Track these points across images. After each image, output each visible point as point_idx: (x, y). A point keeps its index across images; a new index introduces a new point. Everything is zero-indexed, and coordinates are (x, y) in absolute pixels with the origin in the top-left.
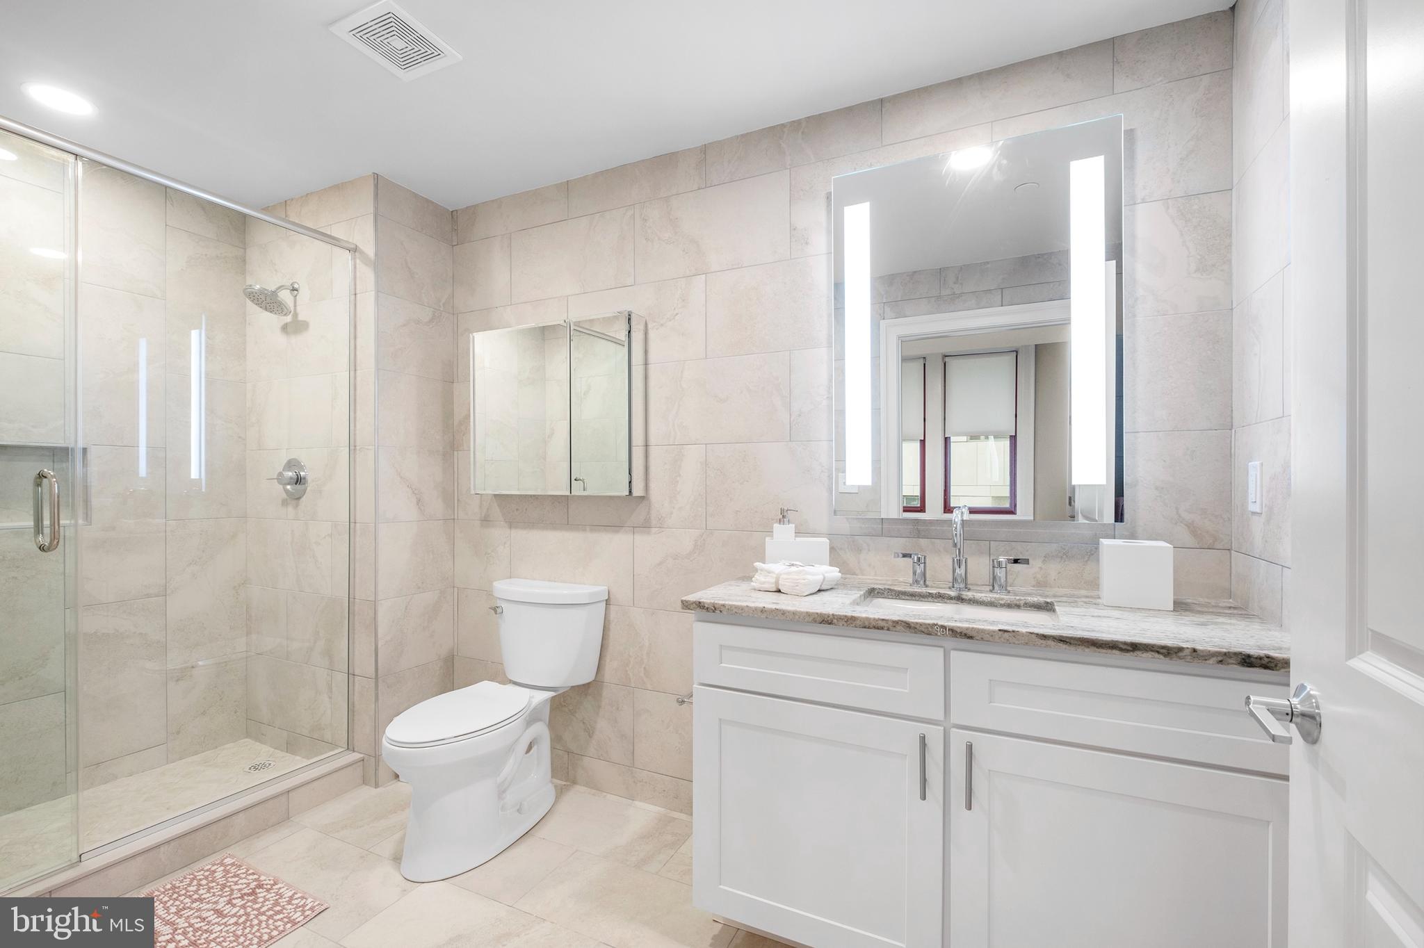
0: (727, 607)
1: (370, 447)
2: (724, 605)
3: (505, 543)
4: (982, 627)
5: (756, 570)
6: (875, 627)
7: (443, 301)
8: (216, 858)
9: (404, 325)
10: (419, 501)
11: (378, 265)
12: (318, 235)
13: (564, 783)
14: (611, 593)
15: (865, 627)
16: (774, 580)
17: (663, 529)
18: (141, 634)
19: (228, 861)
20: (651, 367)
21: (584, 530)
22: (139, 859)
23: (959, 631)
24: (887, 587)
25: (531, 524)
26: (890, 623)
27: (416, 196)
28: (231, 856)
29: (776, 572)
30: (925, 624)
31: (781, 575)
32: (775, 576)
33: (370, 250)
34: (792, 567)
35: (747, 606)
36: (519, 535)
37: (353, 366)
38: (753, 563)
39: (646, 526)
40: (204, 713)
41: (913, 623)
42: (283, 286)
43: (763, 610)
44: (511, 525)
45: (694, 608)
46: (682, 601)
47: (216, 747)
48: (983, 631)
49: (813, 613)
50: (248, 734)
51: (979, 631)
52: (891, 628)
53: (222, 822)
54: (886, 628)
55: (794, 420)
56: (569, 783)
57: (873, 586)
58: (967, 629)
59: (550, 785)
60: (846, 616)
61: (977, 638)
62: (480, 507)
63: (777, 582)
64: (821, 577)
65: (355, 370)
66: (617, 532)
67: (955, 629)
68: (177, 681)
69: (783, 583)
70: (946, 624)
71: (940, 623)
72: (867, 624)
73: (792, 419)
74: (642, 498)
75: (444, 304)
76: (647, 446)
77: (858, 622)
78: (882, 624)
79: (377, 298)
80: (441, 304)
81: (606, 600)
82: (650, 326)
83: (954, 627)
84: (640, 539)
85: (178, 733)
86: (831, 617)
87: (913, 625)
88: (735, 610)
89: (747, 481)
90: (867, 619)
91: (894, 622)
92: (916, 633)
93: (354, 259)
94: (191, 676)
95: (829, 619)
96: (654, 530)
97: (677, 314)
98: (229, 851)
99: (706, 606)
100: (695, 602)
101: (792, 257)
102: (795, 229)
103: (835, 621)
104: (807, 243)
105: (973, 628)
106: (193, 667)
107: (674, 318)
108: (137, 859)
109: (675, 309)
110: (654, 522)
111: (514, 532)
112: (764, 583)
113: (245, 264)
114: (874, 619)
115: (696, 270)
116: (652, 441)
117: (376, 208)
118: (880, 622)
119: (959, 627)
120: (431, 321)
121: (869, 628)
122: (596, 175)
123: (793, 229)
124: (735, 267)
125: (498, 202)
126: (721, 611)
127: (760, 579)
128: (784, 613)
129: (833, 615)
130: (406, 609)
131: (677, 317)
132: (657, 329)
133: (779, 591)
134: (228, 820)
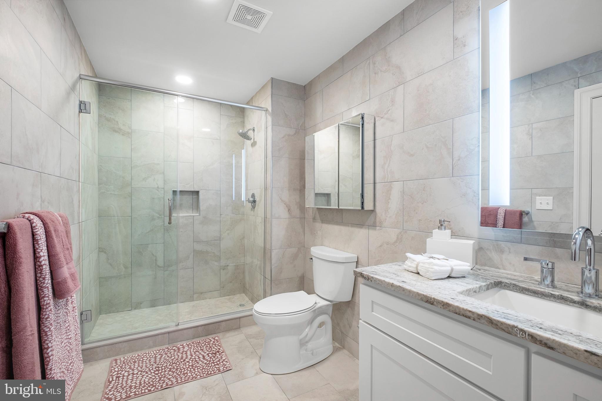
0: (374, 279)
1: (269, 188)
2: (372, 277)
3: (320, 230)
4: (565, 342)
5: (407, 258)
6: (463, 315)
7: (300, 125)
8: (213, 336)
9: (283, 137)
10: (289, 210)
11: (274, 114)
12: (258, 108)
13: (340, 346)
14: (359, 258)
15: (456, 313)
16: (415, 266)
17: (382, 228)
18: (213, 252)
19: (216, 338)
20: (377, 141)
21: (348, 226)
22: (193, 329)
23: (538, 338)
24: (513, 282)
25: (329, 222)
26: (475, 315)
27: (288, 83)
28: (218, 337)
29: (418, 261)
30: (505, 324)
31: (420, 263)
32: (416, 263)
33: (270, 109)
34: (431, 259)
35: (384, 281)
36: (325, 226)
37: (266, 157)
38: (405, 253)
39: (374, 226)
40: (231, 282)
41: (495, 320)
42: (250, 129)
43: (392, 285)
44: (323, 221)
45: (359, 276)
46: (354, 270)
47: (234, 295)
48: (565, 346)
49: (421, 294)
50: (244, 292)
51: (560, 344)
52: (476, 319)
53: (218, 323)
54: (472, 318)
55: (455, 163)
56: (341, 347)
57: (500, 280)
58: (548, 339)
59: (332, 345)
60: (442, 302)
61: (559, 351)
62: (313, 213)
63: (417, 268)
64: (449, 268)
65: (267, 158)
66: (361, 228)
67: (535, 336)
68: (223, 270)
69: (420, 269)
70: (526, 329)
71: (521, 326)
72: (457, 311)
73: (454, 163)
74: (373, 211)
75: (300, 126)
76: (375, 183)
77: (451, 308)
78: (469, 314)
79: (272, 128)
80: (299, 126)
81: (357, 262)
82: (376, 120)
83: (534, 333)
84: (372, 232)
85: (223, 287)
86: (433, 300)
87: (494, 322)
88: (378, 282)
89: (426, 202)
90: (458, 307)
91: (479, 315)
92: (497, 329)
93: (266, 114)
94: (227, 269)
95: (431, 301)
96: (378, 228)
97: (389, 110)
98: (218, 335)
99: (365, 276)
100: (359, 273)
101: (455, 58)
102: (456, 39)
103: (435, 303)
104: (465, 46)
105: (554, 340)
106: (228, 266)
107: (388, 113)
108: (192, 329)
109: (388, 108)
110: (378, 224)
111: (323, 225)
112: (410, 267)
113: (244, 124)
114: (463, 309)
115: (399, 83)
116: (377, 180)
117: (272, 92)
118: (468, 312)
119: (539, 336)
120: (295, 134)
121: (459, 314)
122: (354, 49)
123: (455, 39)
124: (420, 75)
125: (319, 77)
126: (371, 281)
127: (409, 265)
128: (404, 290)
129: (434, 298)
130: (283, 254)
131: (389, 112)
132: (379, 120)
133: (418, 273)
134: (219, 323)
